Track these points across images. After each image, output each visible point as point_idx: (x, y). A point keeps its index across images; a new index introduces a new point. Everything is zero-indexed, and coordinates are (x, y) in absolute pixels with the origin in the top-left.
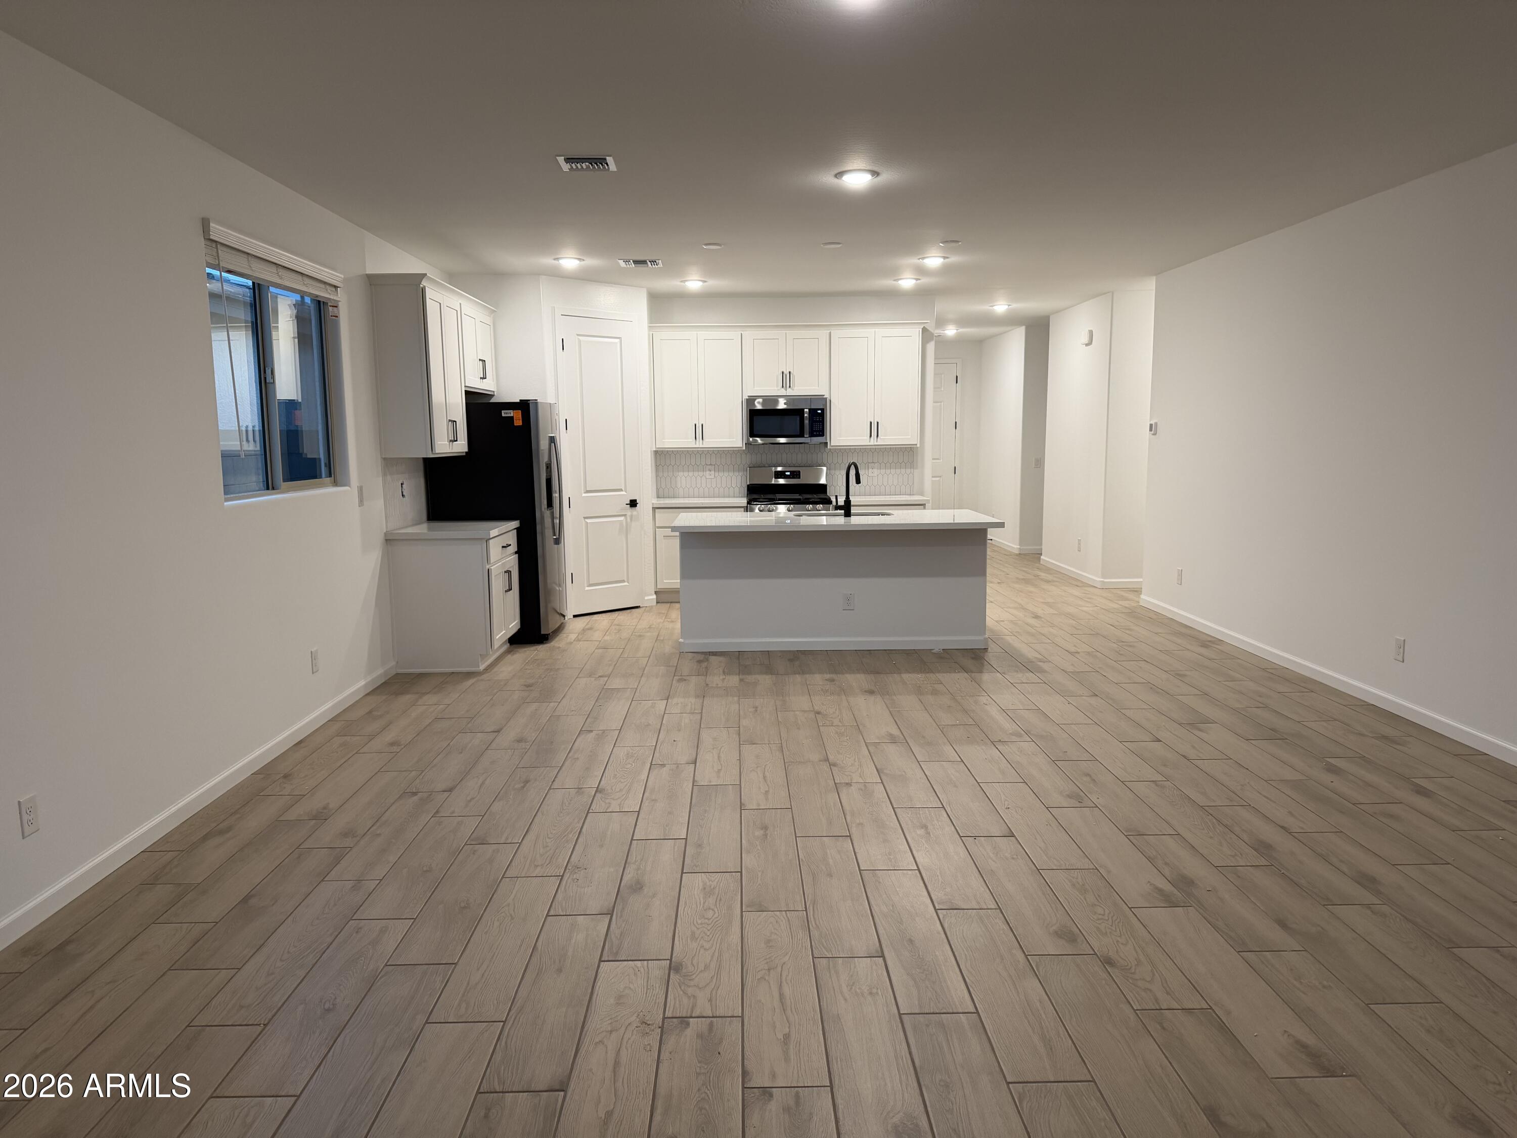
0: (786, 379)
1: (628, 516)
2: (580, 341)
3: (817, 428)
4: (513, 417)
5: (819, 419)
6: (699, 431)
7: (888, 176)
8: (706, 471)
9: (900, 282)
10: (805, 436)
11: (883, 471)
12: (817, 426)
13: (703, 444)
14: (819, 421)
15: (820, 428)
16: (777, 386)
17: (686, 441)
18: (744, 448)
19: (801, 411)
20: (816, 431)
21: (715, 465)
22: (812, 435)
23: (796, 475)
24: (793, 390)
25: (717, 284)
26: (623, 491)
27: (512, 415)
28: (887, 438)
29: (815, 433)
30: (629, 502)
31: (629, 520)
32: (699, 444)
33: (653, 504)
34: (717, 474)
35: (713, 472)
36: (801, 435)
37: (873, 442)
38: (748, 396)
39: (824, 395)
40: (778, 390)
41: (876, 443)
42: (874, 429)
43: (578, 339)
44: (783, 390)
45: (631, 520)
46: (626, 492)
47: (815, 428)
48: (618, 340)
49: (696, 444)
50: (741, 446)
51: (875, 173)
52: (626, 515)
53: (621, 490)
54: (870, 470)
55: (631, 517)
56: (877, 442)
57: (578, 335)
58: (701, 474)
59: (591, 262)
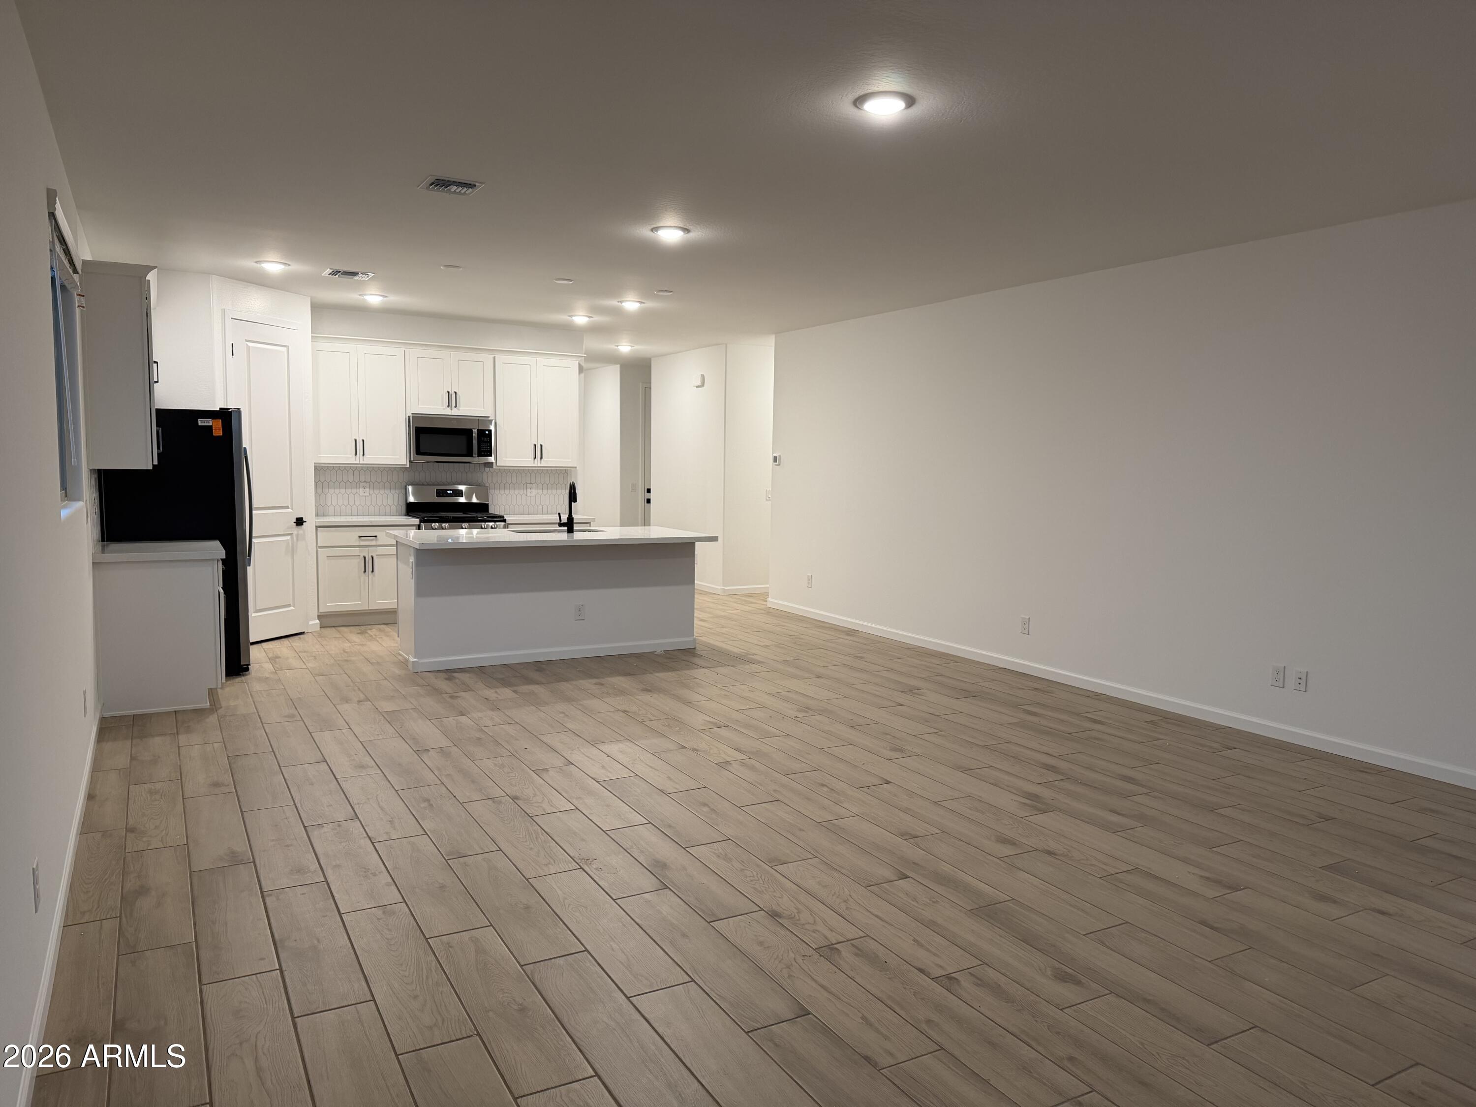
0: (452, 398)
1: (294, 535)
2: (248, 348)
3: (485, 448)
4: (211, 426)
5: (487, 439)
6: (360, 446)
7: (698, 234)
8: (360, 488)
9: (574, 318)
10: (474, 456)
11: (540, 491)
13: (363, 460)
14: (487, 442)
15: (487, 449)
16: (443, 406)
17: (346, 457)
18: (408, 466)
19: (470, 431)
20: (483, 451)
21: (369, 482)
22: (480, 455)
23: (458, 493)
24: (459, 410)
25: (396, 299)
26: (289, 508)
27: (211, 424)
28: (550, 461)
29: (483, 453)
30: (296, 520)
31: (295, 539)
32: (360, 460)
33: (315, 522)
34: (372, 492)
35: (367, 490)
36: (470, 454)
37: (537, 463)
38: (412, 414)
39: (489, 417)
40: (444, 409)
41: (539, 465)
42: (538, 451)
43: (247, 345)
44: (449, 409)
45: (297, 540)
46: (292, 509)
47: (483, 448)
48: (286, 348)
49: (355, 460)
50: (405, 463)
51: (686, 230)
52: (292, 534)
53: (287, 507)
54: (529, 490)
55: (297, 535)
56: (541, 463)
57: (247, 340)
58: (354, 491)
59: (297, 267)
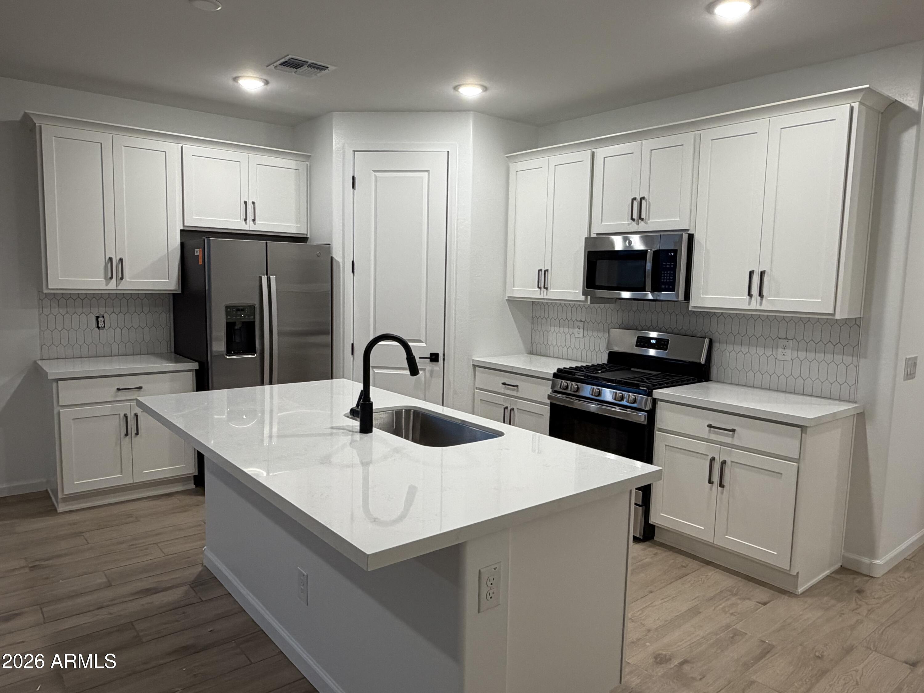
1: (427, 371)
2: (376, 177)
3: (667, 279)
4: (199, 256)
5: (670, 265)
6: (543, 278)
10: (646, 290)
11: (802, 355)
12: (667, 276)
14: (670, 269)
15: (670, 279)
16: (628, 219)
17: (533, 291)
18: (589, 303)
20: (664, 284)
21: (584, 322)
22: (656, 288)
24: (646, 223)
26: (422, 342)
27: (198, 254)
28: (778, 300)
29: (663, 286)
30: (428, 356)
31: (428, 375)
32: (547, 295)
33: (473, 360)
35: (581, 330)
37: (755, 304)
38: (594, 233)
40: (629, 224)
41: (759, 308)
44: (634, 223)
45: (431, 376)
46: (426, 344)
47: (664, 279)
48: (426, 173)
49: (542, 294)
50: (584, 299)
52: (425, 369)
53: (420, 341)
54: (780, 350)
55: (432, 372)
56: (762, 304)
57: (374, 171)
58: (571, 330)
